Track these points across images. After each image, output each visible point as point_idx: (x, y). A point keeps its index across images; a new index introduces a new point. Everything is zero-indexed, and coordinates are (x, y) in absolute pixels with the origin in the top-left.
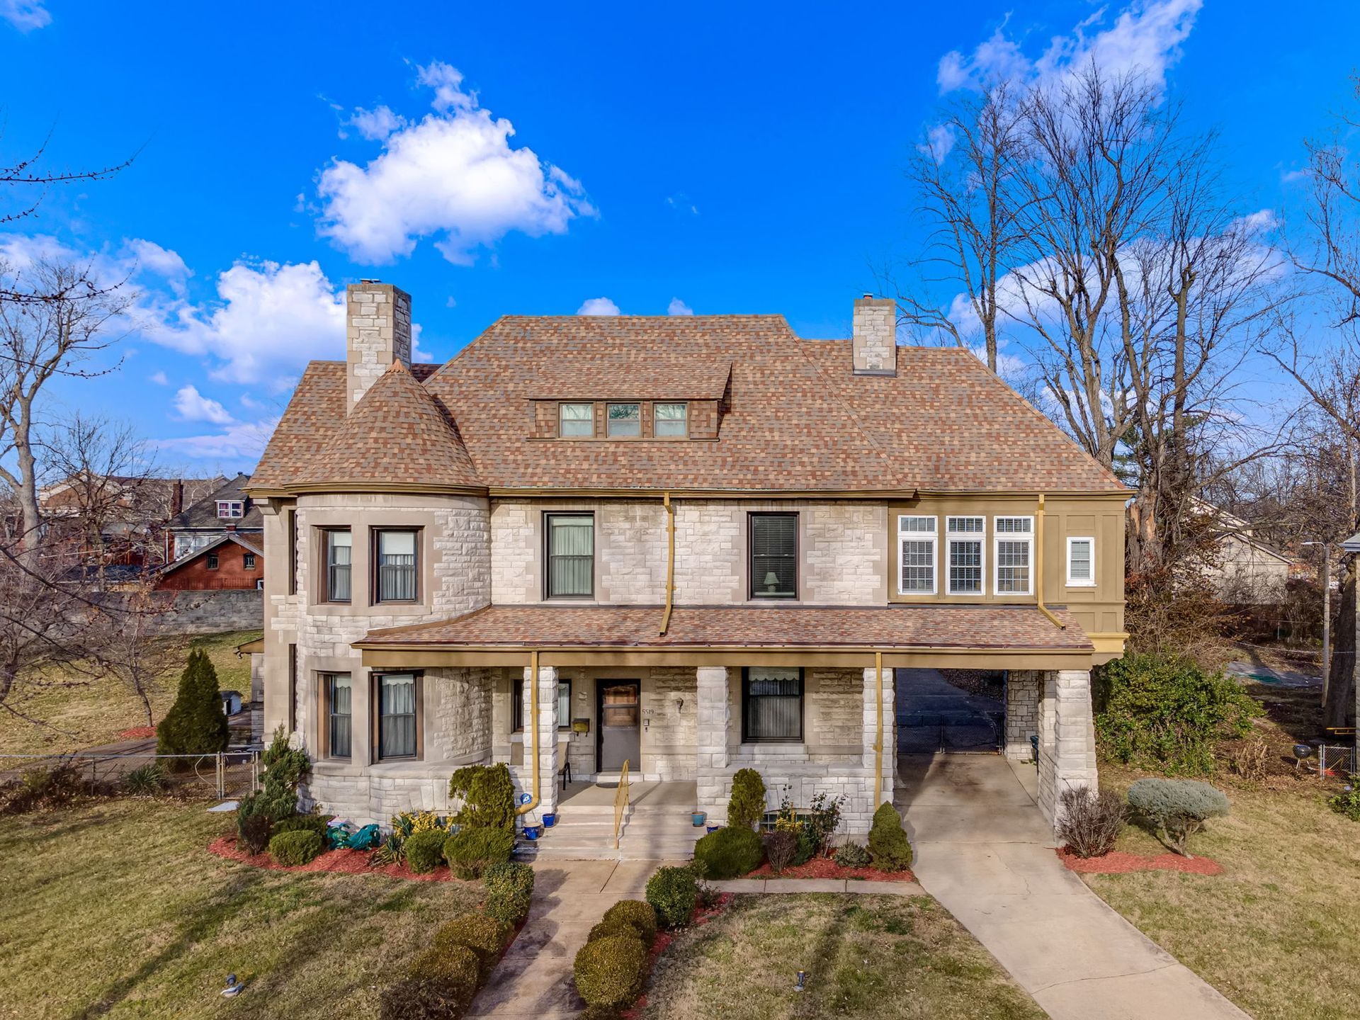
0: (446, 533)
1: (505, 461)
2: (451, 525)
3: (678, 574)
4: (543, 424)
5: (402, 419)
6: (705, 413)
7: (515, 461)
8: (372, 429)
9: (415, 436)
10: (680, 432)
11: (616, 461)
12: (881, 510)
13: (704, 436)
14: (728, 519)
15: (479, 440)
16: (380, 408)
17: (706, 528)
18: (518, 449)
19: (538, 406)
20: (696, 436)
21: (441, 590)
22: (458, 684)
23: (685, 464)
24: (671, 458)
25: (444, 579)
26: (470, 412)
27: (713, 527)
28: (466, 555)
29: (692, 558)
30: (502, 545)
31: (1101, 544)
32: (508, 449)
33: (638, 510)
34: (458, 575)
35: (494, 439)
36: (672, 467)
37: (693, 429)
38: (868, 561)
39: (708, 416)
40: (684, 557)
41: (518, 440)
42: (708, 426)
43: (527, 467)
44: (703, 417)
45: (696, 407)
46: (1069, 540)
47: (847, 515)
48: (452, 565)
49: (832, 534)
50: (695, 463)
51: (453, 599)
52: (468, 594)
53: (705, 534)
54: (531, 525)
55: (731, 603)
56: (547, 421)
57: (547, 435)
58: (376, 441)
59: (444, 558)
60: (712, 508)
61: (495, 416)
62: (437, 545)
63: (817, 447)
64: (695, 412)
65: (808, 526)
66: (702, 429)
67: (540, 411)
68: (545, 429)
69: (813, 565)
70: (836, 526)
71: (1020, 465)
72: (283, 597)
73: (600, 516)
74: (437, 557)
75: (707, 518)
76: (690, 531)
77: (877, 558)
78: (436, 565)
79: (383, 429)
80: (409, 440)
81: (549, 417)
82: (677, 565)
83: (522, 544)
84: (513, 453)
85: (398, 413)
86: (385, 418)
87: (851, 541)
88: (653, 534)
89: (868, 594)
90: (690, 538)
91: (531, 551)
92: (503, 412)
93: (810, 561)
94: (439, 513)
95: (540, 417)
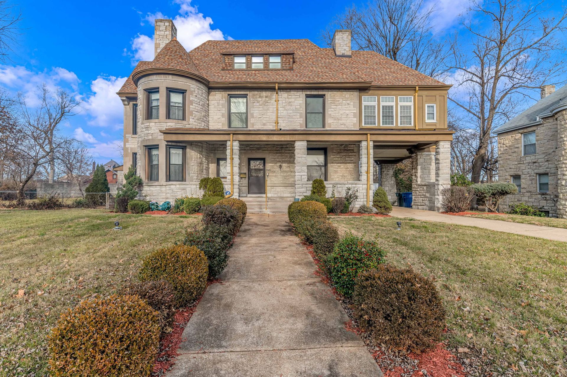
0: (194, 94)
1: (214, 75)
2: (196, 92)
3: (279, 118)
4: (227, 64)
5: (177, 53)
6: (288, 59)
7: (218, 75)
8: (166, 55)
9: (182, 59)
10: (279, 66)
11: (255, 75)
12: (356, 94)
13: (288, 68)
14: (299, 97)
15: (204, 70)
16: (169, 49)
17: (290, 100)
18: (219, 72)
19: (226, 57)
20: (285, 68)
21: (193, 116)
22: (199, 155)
23: (282, 76)
24: (277, 74)
25: (194, 112)
26: (200, 63)
27: (293, 100)
28: (201, 106)
29: (285, 112)
30: (213, 107)
31: (438, 107)
32: (215, 72)
33: (264, 94)
34: (199, 112)
35: (209, 70)
36: (277, 77)
37: (284, 66)
38: (352, 113)
39: (289, 60)
40: (282, 111)
41: (218, 70)
42: (289, 64)
43: (223, 77)
44: (287, 61)
45: (285, 57)
46: (426, 105)
47: (344, 95)
48: (197, 108)
49: (338, 102)
50: (286, 76)
51: (197, 121)
52: (202, 121)
53: (290, 102)
54: (224, 99)
55: (300, 129)
56: (229, 63)
57: (229, 68)
58: (168, 59)
59: (194, 104)
60: (293, 93)
61: (209, 64)
62: (191, 99)
63: (331, 71)
64: (284, 59)
65: (329, 99)
66: (287, 66)
67: (227, 59)
68: (228, 66)
69: (330, 114)
70: (339, 99)
71: (405, 79)
72: (130, 135)
73: (250, 96)
74: (191, 103)
75: (290, 97)
76: (284, 102)
77: (355, 111)
78: (191, 106)
79: (170, 56)
80: (180, 60)
81: (230, 61)
82: (279, 114)
83: (221, 107)
84: (217, 73)
85: (176, 52)
86: (171, 52)
87: (345, 105)
88: (269, 103)
89: (352, 125)
90: (284, 104)
91: (224, 109)
92: (211, 63)
93: (329, 113)
94: (192, 86)
95: (227, 61)
